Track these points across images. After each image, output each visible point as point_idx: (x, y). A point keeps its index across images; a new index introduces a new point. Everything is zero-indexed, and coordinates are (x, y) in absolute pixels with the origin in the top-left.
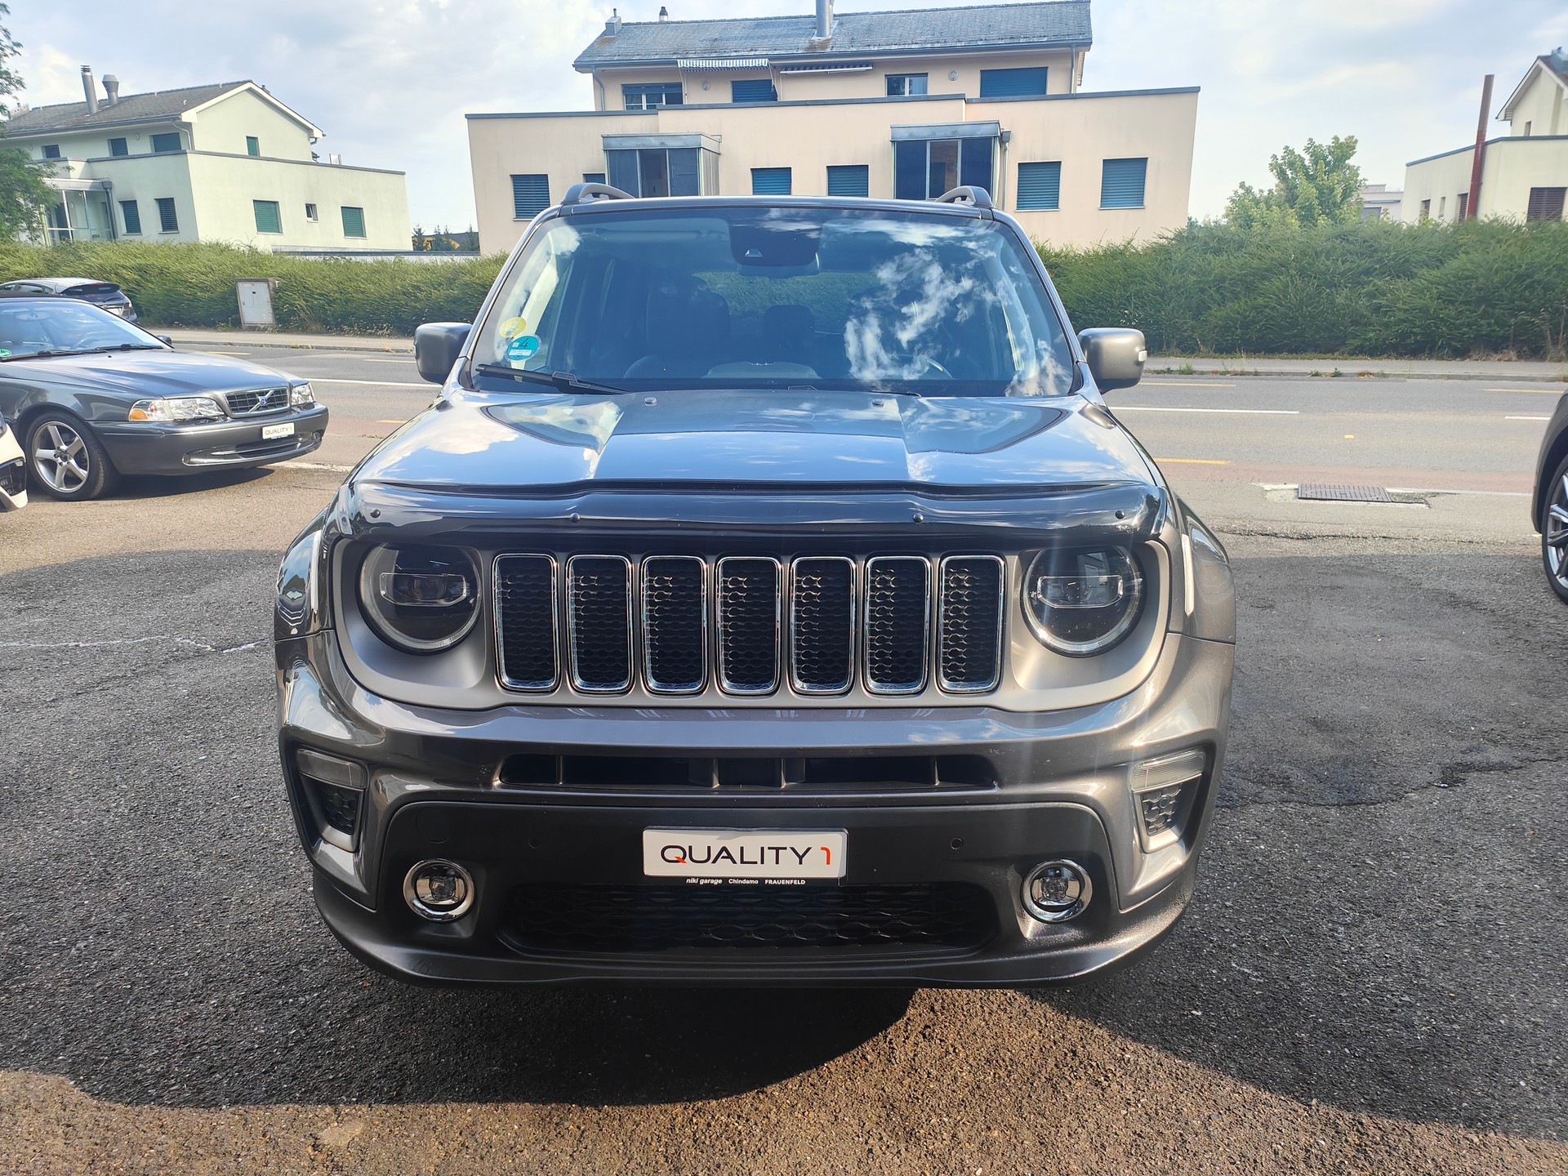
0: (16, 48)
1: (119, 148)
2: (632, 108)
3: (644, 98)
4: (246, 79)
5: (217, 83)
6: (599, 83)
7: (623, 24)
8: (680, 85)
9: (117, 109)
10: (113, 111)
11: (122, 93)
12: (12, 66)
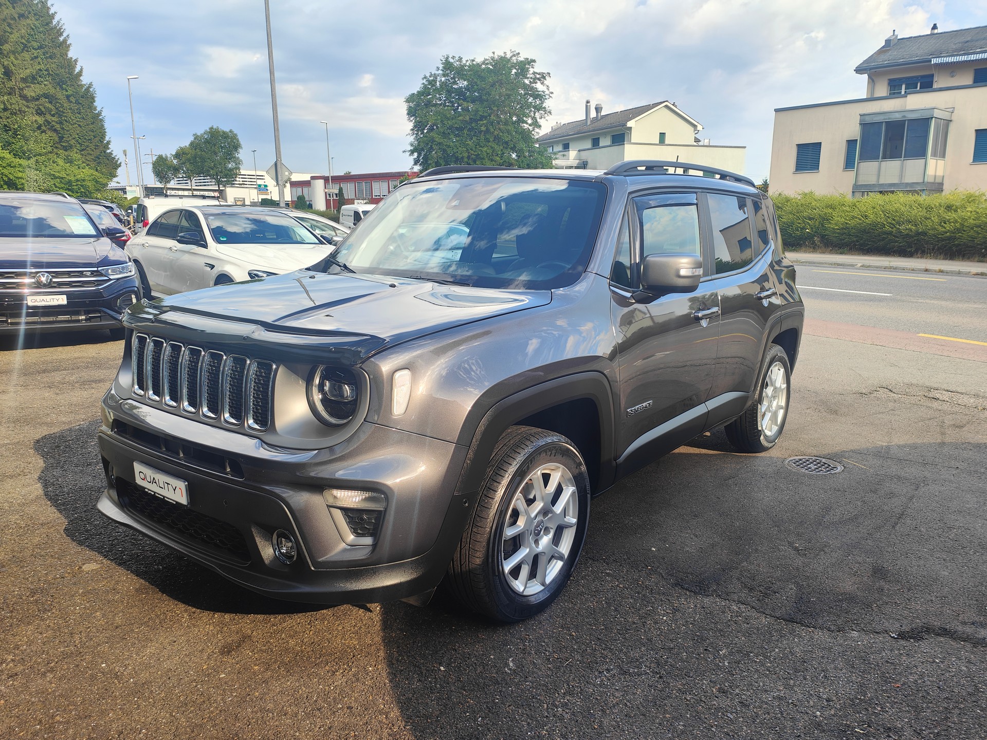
0: (551, 95)
1: (596, 143)
2: (894, 93)
3: (904, 87)
4: (665, 100)
6: (872, 81)
7: (899, 39)
8: (933, 76)
9: (599, 122)
10: (596, 123)
11: (603, 113)
12: (547, 104)
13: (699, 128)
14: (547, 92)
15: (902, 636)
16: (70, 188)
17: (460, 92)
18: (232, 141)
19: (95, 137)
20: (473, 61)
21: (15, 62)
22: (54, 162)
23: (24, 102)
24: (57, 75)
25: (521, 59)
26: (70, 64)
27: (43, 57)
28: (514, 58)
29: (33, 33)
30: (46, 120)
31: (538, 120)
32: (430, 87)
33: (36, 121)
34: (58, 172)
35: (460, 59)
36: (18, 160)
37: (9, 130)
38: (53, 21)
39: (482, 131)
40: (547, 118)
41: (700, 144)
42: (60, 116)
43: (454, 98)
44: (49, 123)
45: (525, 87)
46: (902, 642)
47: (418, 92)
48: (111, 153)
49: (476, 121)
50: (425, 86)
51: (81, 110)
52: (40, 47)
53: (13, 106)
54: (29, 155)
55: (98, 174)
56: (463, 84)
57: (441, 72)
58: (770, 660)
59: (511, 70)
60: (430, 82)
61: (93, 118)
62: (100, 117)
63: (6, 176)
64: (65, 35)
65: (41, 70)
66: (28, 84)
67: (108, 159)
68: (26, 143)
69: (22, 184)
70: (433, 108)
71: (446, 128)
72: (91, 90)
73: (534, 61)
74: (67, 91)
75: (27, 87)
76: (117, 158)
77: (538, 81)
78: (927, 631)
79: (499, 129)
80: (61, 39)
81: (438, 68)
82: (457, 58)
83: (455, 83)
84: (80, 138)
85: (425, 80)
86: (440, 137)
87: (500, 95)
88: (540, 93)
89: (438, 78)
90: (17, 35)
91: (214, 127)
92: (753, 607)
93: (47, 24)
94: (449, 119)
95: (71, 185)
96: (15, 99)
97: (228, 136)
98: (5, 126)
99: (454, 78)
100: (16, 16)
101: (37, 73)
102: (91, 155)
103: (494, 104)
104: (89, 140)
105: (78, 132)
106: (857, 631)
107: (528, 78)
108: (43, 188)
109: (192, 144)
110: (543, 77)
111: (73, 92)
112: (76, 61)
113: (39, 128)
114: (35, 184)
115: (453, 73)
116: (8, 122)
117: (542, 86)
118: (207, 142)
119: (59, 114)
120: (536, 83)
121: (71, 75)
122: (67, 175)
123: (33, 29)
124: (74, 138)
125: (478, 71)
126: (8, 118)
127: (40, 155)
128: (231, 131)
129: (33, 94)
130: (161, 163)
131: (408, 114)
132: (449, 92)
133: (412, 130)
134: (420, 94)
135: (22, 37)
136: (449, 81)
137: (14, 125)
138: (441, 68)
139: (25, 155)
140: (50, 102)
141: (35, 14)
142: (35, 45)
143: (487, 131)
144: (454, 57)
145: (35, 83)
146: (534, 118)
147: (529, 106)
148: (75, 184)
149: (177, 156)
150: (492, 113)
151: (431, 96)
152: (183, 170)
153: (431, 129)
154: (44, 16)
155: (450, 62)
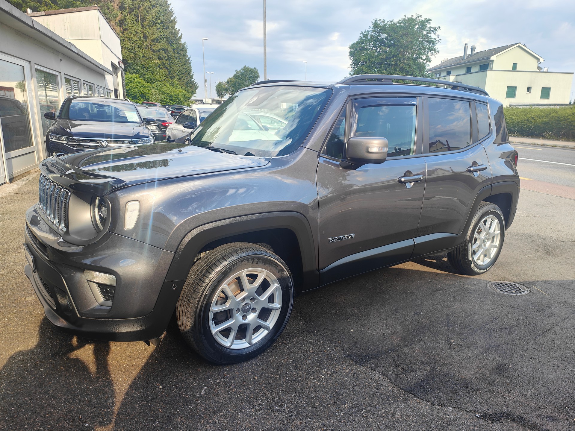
0: (439, 41)
1: (469, 70)
4: (518, 42)
5: (508, 45)
9: (472, 57)
10: (470, 58)
11: (476, 51)
12: (437, 47)
13: (541, 60)
14: (437, 39)
15: (485, 417)
16: (171, 99)
17: (382, 41)
18: (255, 74)
19: (186, 72)
20: (392, 21)
21: (149, 31)
22: (165, 85)
23: (153, 53)
24: (169, 38)
25: (422, 19)
26: (175, 32)
27: (163, 28)
28: (418, 19)
29: (158, 15)
30: (163, 63)
31: (430, 57)
32: (364, 39)
33: (158, 63)
34: (166, 90)
35: (384, 21)
36: (147, 83)
37: (144, 68)
38: (169, 8)
39: (393, 64)
40: (436, 55)
41: (542, 70)
42: (169, 60)
43: (378, 44)
44: (164, 64)
45: (423, 36)
46: (482, 422)
47: (357, 42)
48: (194, 81)
49: (390, 58)
50: (361, 38)
51: (179, 57)
52: (162, 23)
53: (147, 55)
54: (153, 81)
55: (186, 92)
56: (384, 36)
57: (371, 29)
58: (374, 417)
59: (414, 26)
60: (364, 36)
61: (185, 61)
62: (189, 61)
63: (141, 92)
64: (174, 16)
65: (162, 36)
66: (155, 43)
67: (192, 84)
68: (152, 75)
69: (149, 96)
70: (365, 51)
71: (371, 63)
72: (185, 46)
73: (430, 20)
74: (173, 47)
75: (154, 44)
76: (196, 83)
77: (432, 33)
78: (507, 417)
79: (404, 63)
80: (172, 18)
81: (370, 27)
82: (382, 21)
83: (380, 36)
84: (179, 73)
85: (361, 34)
86: (366, 68)
87: (407, 42)
88: (433, 40)
89: (370, 33)
90: (151, 16)
91: (246, 66)
92: (389, 379)
93: (166, 10)
94: (373, 58)
95: (172, 98)
96: (148, 51)
97: (253, 71)
98: (143, 65)
99: (379, 33)
100: (151, 7)
101: (159, 37)
102: (184, 81)
103: (402, 47)
104: (183, 73)
105: (178, 69)
106: (452, 407)
107: (425, 31)
108: (158, 99)
109: (234, 76)
110: (435, 29)
111: (176, 47)
112: (179, 30)
113: (159, 66)
114: (155, 96)
115: (379, 29)
116: (144, 63)
117: (434, 35)
118: (242, 74)
119: (169, 59)
120: (431, 33)
121: (176, 38)
122: (170, 92)
123: (158, 13)
124: (176, 73)
125: (394, 28)
126: (144, 61)
127: (159, 81)
128: (255, 68)
129: (157, 49)
130: (220, 86)
131: (350, 55)
132: (375, 41)
133: (351, 65)
134: (358, 43)
135: (153, 18)
136: (376, 34)
137: (147, 65)
138: (371, 27)
139: (151, 81)
140: (165, 53)
141: (160, 5)
142: (159, 21)
143: (396, 64)
144: (380, 19)
145: (158, 43)
146: (427, 55)
147: (424, 48)
148: (174, 97)
149: (228, 82)
150: (399, 53)
151: (364, 44)
152: (230, 90)
153: (362, 64)
154: (165, 7)
155: (377, 23)
